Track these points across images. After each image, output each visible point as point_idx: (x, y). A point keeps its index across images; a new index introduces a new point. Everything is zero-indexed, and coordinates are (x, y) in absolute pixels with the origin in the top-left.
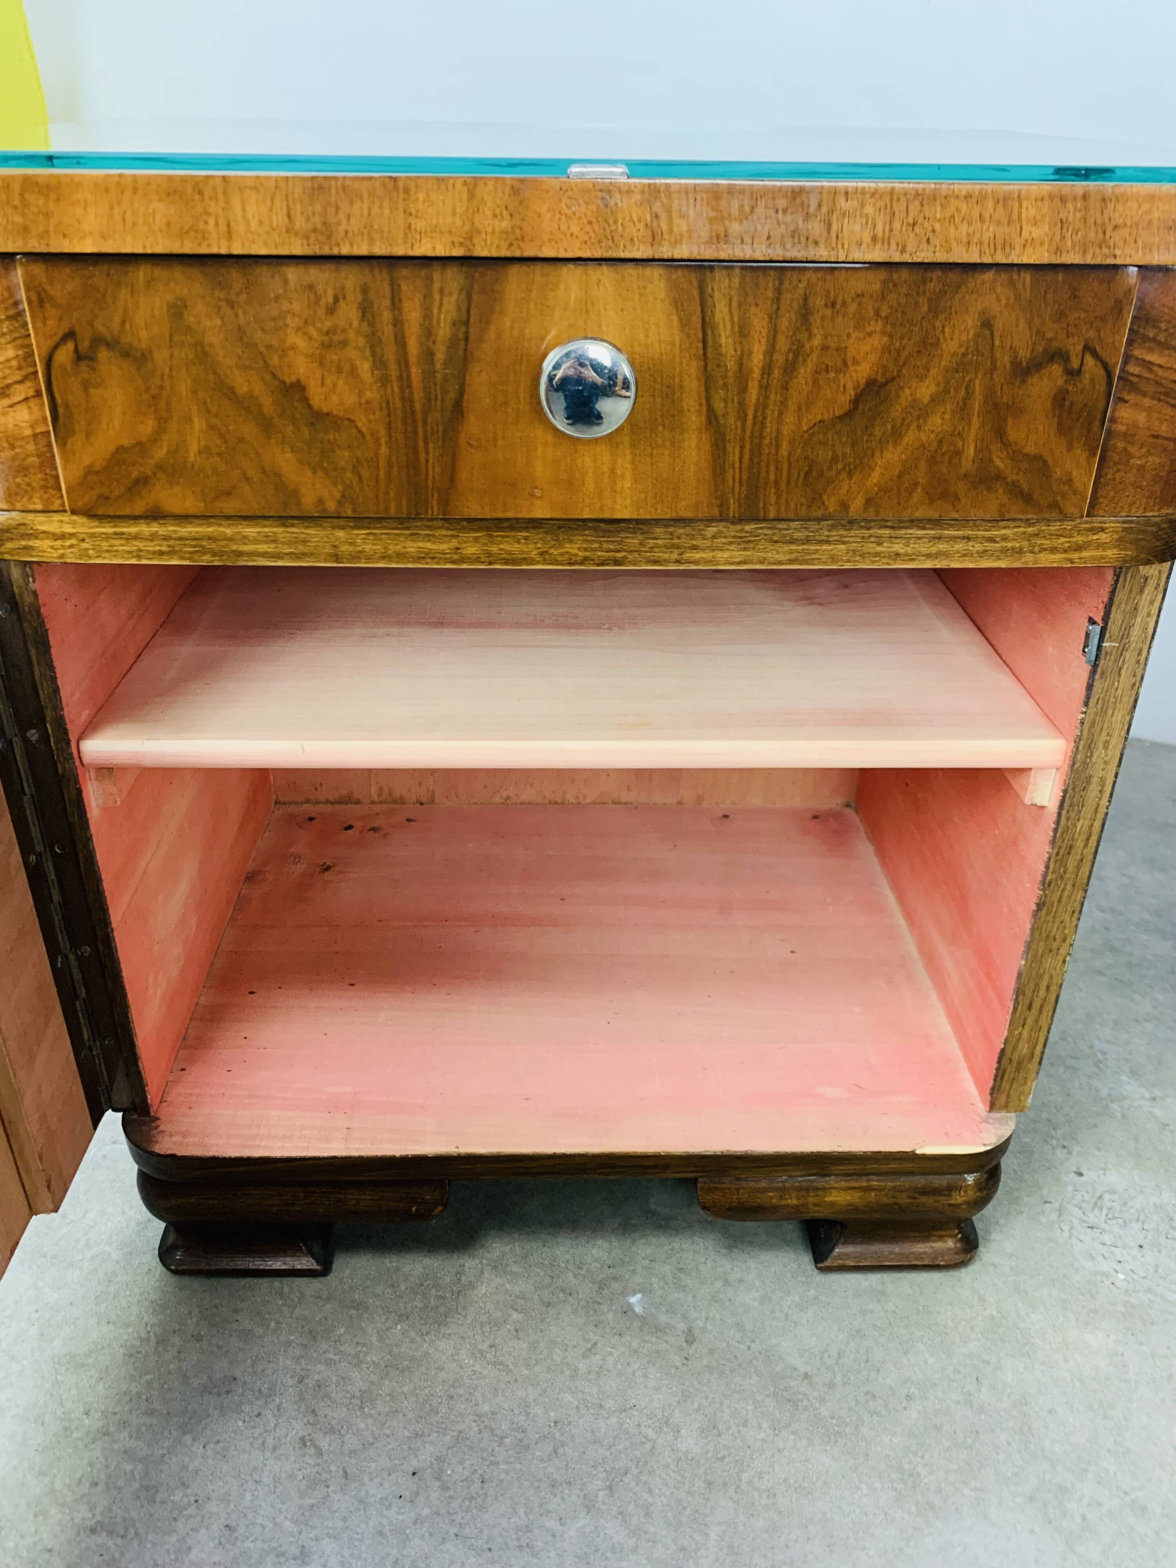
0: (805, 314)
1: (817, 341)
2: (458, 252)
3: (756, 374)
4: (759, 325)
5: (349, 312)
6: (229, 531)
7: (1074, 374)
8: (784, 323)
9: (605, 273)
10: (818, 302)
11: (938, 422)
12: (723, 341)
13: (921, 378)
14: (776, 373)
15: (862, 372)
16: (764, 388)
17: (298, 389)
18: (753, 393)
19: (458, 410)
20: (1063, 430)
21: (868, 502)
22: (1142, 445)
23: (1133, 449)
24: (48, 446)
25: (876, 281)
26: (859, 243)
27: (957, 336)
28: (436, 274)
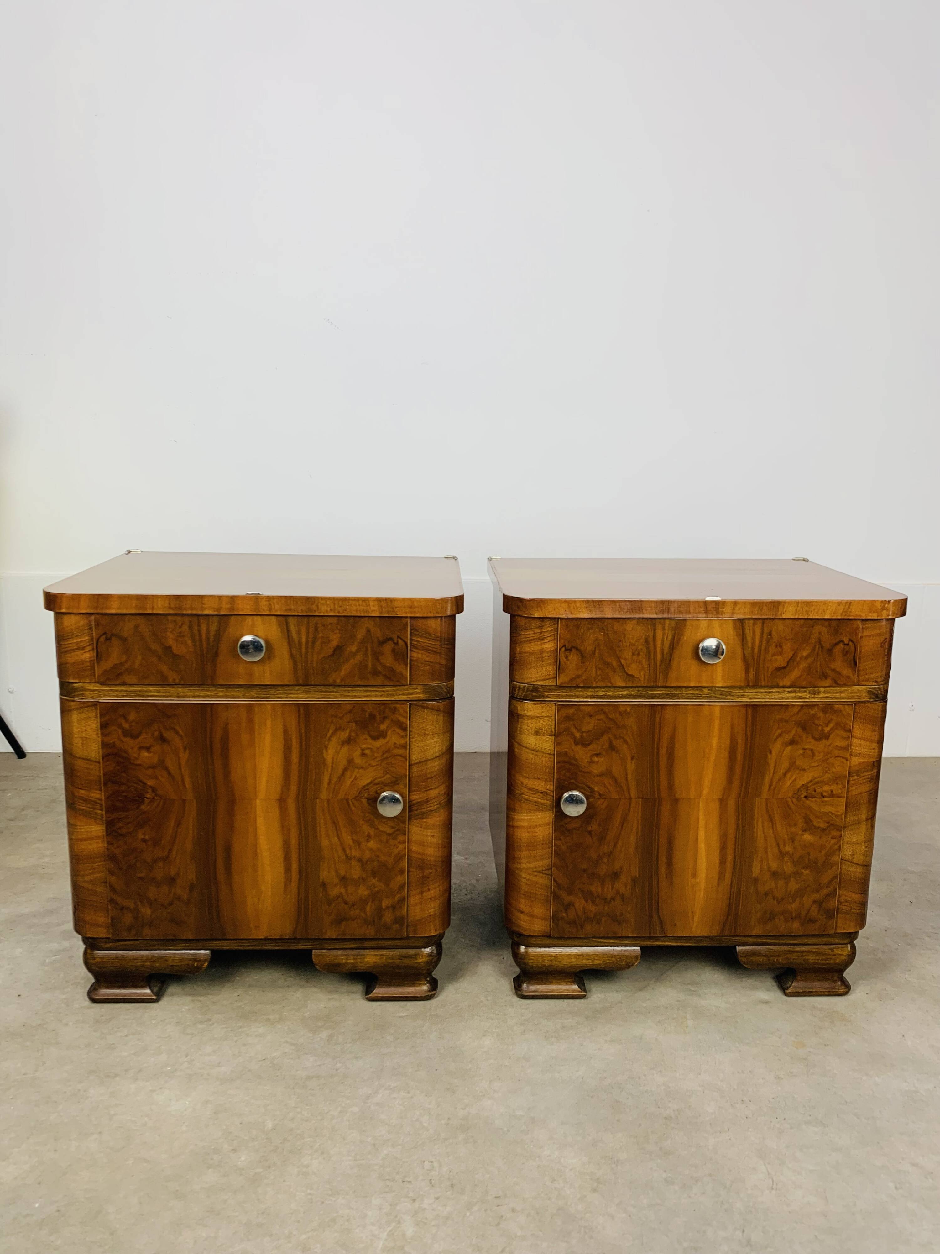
0: (316, 628)
1: (321, 635)
2: (216, 613)
3: (304, 644)
4: (303, 631)
5: (186, 628)
6: (145, 689)
7: (397, 644)
8: (311, 630)
9: (259, 618)
10: (320, 625)
11: (359, 657)
12: (293, 635)
13: (352, 645)
14: (310, 644)
15: (335, 643)
16: (307, 647)
17: (170, 647)
18: (304, 650)
19: (216, 654)
20: (396, 659)
21: (342, 680)
22: (422, 664)
23: (420, 665)
24: (94, 664)
25: (334, 620)
26: (327, 611)
27: (360, 634)
28: (211, 618)
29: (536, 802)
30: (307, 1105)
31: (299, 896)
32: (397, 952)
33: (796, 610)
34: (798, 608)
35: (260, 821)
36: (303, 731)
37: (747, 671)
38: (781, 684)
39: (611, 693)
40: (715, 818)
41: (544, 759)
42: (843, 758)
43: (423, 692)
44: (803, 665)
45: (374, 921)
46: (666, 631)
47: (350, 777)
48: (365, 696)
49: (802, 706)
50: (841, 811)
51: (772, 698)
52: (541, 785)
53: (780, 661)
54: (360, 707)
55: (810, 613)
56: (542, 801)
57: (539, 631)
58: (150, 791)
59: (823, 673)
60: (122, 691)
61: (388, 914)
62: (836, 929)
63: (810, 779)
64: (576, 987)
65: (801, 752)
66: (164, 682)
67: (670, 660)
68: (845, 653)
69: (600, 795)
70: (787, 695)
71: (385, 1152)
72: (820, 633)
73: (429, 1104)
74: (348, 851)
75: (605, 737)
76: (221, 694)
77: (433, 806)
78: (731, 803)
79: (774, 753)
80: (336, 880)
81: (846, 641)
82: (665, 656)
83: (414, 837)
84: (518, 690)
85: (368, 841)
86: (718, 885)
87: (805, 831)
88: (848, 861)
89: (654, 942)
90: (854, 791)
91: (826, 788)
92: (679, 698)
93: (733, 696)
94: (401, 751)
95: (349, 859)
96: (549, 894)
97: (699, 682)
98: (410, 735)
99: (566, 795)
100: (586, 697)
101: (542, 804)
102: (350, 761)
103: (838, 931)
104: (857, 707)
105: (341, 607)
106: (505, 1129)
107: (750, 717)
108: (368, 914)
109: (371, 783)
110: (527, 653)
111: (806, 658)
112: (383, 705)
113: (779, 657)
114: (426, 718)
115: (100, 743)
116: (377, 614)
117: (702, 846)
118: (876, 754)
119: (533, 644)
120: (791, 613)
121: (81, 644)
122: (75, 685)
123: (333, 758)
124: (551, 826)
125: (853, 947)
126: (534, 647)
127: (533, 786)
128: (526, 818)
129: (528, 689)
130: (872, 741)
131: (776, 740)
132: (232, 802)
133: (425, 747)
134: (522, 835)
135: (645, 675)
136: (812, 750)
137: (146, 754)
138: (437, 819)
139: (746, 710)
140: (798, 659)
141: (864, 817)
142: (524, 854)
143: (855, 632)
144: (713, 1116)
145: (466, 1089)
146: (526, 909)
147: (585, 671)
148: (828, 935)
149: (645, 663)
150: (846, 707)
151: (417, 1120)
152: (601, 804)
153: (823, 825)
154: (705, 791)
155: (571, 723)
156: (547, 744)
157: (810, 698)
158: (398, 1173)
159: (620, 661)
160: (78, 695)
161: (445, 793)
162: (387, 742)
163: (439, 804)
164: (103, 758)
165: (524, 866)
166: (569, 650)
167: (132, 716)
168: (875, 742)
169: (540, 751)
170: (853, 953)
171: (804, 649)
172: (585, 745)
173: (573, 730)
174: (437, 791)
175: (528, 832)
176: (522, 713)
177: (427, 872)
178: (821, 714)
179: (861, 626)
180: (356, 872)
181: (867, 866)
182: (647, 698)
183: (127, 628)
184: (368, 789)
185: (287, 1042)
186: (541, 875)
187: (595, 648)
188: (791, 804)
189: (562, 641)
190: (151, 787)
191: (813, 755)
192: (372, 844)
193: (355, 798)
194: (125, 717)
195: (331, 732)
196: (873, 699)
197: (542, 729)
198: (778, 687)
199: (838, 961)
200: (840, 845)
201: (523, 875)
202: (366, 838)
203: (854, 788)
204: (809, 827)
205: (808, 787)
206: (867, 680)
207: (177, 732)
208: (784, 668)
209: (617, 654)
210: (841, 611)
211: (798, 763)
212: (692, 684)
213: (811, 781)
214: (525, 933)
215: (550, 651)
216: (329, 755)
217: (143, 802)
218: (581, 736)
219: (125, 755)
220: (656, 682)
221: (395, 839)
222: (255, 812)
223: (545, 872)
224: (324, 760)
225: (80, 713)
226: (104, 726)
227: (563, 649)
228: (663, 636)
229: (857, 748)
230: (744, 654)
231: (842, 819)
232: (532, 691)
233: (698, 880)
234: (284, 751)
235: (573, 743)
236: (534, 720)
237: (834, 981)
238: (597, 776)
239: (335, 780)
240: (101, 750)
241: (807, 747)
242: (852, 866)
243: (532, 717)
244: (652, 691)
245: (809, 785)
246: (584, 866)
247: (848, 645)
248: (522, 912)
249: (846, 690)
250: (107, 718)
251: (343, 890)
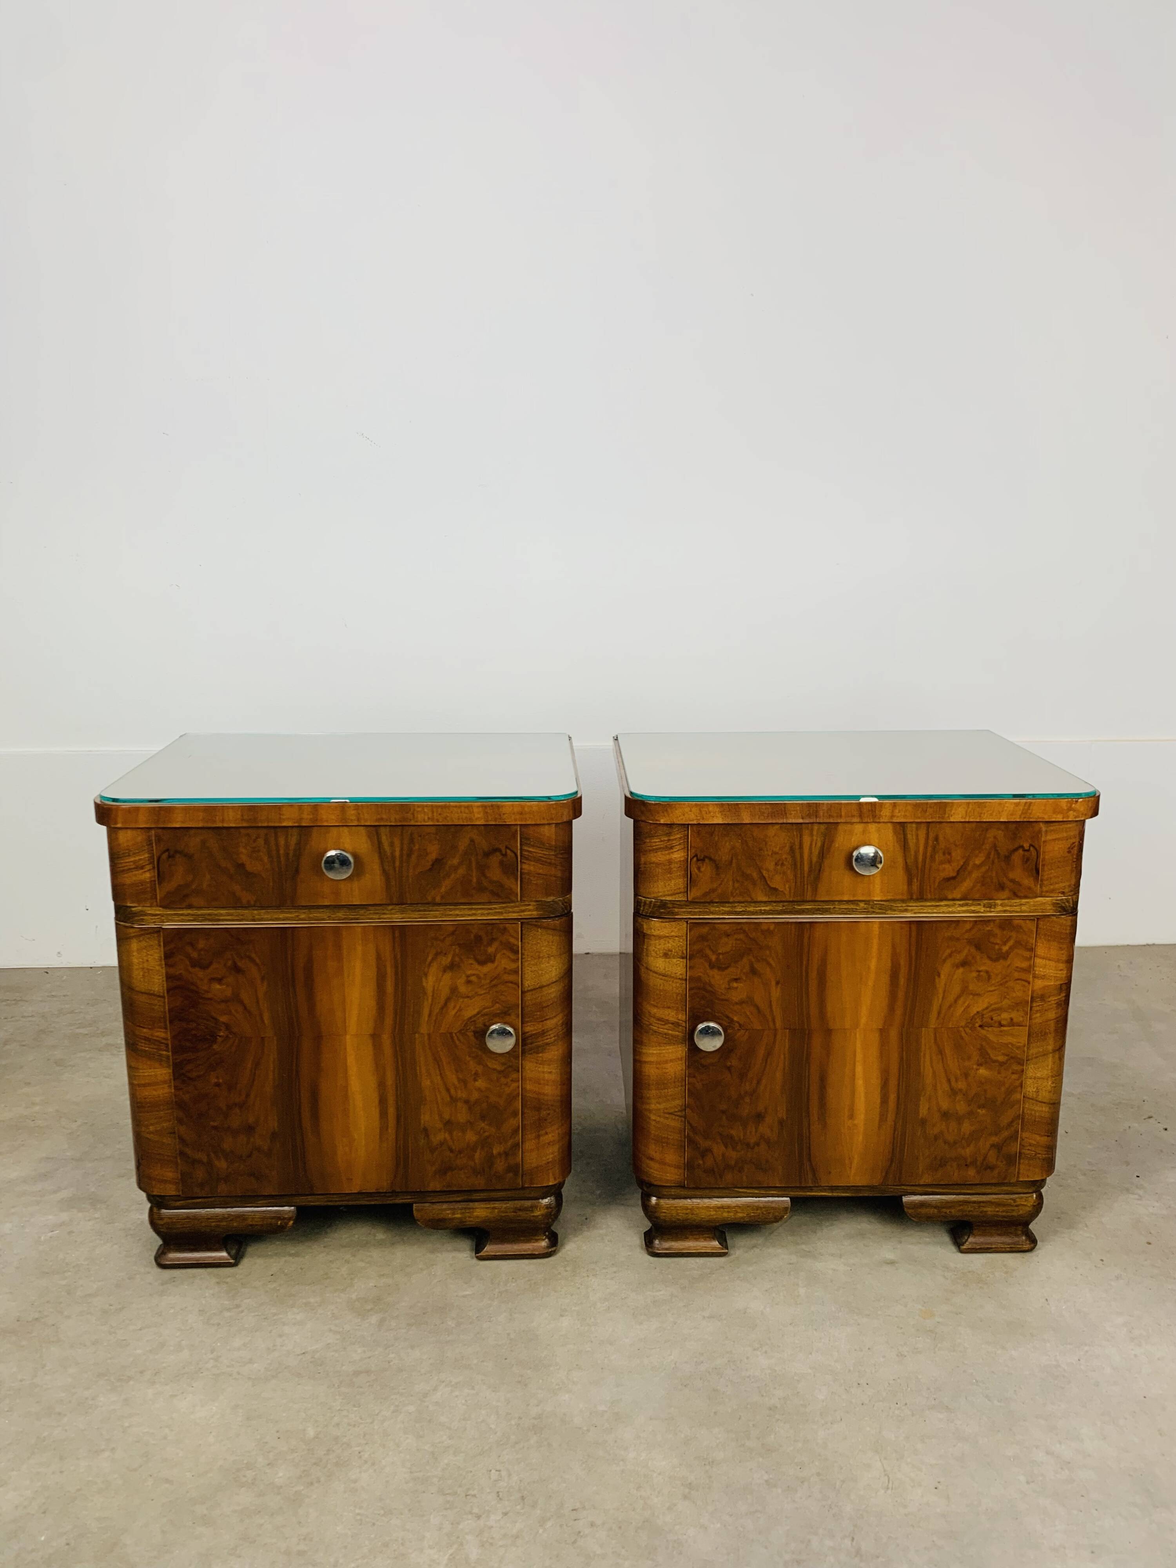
0: (411, 840)
1: (417, 847)
2: (296, 824)
3: (398, 857)
4: (397, 843)
5: (261, 841)
6: (215, 913)
7: (505, 855)
8: (405, 842)
9: (346, 829)
10: (415, 837)
11: (461, 871)
12: (386, 847)
13: (454, 858)
14: (405, 857)
15: (433, 856)
16: (401, 862)
17: (242, 866)
18: (397, 864)
19: (297, 871)
20: (504, 873)
21: (442, 897)
22: (534, 877)
23: (532, 878)
24: (155, 884)
25: (433, 830)
26: (424, 820)
27: (463, 844)
28: (290, 830)
29: (665, 1034)
31: (397, 1143)
32: (510, 1204)
33: (966, 812)
34: (970, 809)
35: (351, 1060)
36: (399, 957)
37: (910, 883)
38: (950, 897)
39: (751, 909)
40: (874, 1051)
41: (674, 985)
42: (1024, 980)
43: (537, 909)
44: (975, 875)
45: (484, 1170)
46: (815, 838)
47: (454, 1007)
48: (469, 915)
49: (976, 922)
50: (1023, 1042)
51: (940, 913)
52: (671, 1015)
53: (949, 870)
54: (463, 928)
55: (982, 815)
56: (673, 1033)
57: (666, 839)
58: (223, 1028)
59: (1000, 884)
60: (188, 915)
61: (501, 1162)
62: (1018, 1177)
63: (985, 1006)
64: (716, 1243)
65: (975, 974)
66: (236, 904)
67: (820, 871)
68: (1026, 860)
69: (740, 1025)
70: (959, 909)
72: (995, 837)
74: (452, 1091)
75: (745, 960)
76: (303, 916)
77: (551, 1037)
78: (894, 1034)
79: (942, 976)
80: (439, 1125)
81: (1026, 846)
82: (813, 866)
83: (529, 1074)
84: (644, 905)
85: (475, 1080)
86: (880, 1127)
87: (980, 1065)
88: (1032, 1099)
89: (806, 1192)
90: (1038, 1018)
91: (1005, 1016)
92: (831, 914)
93: (895, 910)
94: (511, 978)
95: (454, 1100)
96: (683, 1139)
97: (854, 896)
98: (522, 958)
99: (701, 1026)
100: (723, 914)
101: (672, 1036)
102: (454, 990)
103: (1021, 1179)
104: (1041, 923)
105: (440, 814)
107: (914, 934)
108: (477, 1161)
109: (478, 1013)
110: (653, 863)
111: (979, 867)
112: (490, 925)
113: (947, 866)
114: (540, 939)
115: (164, 974)
116: (482, 822)
117: (860, 1082)
118: (1064, 976)
119: (659, 853)
120: (960, 816)
121: (141, 862)
122: (133, 909)
123: (434, 987)
124: (684, 1061)
125: (1040, 1197)
126: (660, 857)
127: (663, 1016)
128: (655, 1052)
129: (654, 905)
130: (1058, 961)
131: (944, 961)
132: (318, 1039)
133: (540, 972)
134: (651, 1071)
135: (790, 888)
136: (987, 972)
137: (218, 987)
138: (555, 1053)
139: (910, 928)
140: (969, 868)
141: (1050, 1048)
142: (653, 1093)
143: (1037, 835)
146: (657, 1156)
147: (721, 884)
148: (1010, 1184)
149: (790, 875)
150: (1028, 921)
152: (741, 1036)
153: (1001, 1058)
154: (863, 1020)
155: (706, 944)
156: (677, 967)
157: (985, 912)
159: (761, 872)
160: (138, 921)
161: (563, 1024)
162: (496, 968)
163: (557, 1035)
164: (168, 992)
165: (653, 1106)
166: (701, 860)
167: (201, 944)
168: (1062, 963)
169: (671, 977)
170: (1038, 1204)
171: (977, 856)
172: (721, 969)
173: (708, 952)
174: (555, 1021)
175: (657, 1068)
176: (649, 932)
177: (544, 1113)
178: (997, 931)
179: (1044, 829)
180: (462, 1116)
181: (1055, 1105)
182: (795, 914)
183: (193, 843)
184: (474, 1021)
186: (674, 1117)
187: (732, 858)
188: (963, 1034)
189: (693, 851)
190: (224, 1023)
191: (989, 977)
192: (480, 1083)
193: (460, 1031)
194: (191, 944)
195: (430, 958)
196: (1060, 912)
197: (672, 951)
198: (946, 899)
199: (1021, 1212)
200: (1022, 1082)
201: (653, 1117)
202: (473, 1077)
203: (1038, 1015)
204: (985, 1060)
205: (983, 1015)
206: (1052, 891)
207: (252, 960)
208: (954, 878)
209: (757, 865)
210: (1020, 812)
211: (971, 987)
212: (846, 898)
213: (987, 1008)
214: (655, 1183)
215: (680, 861)
216: (429, 983)
217: (215, 1041)
218: (718, 959)
219: (195, 988)
220: (803, 895)
221: (505, 1077)
222: (345, 1049)
223: (679, 1113)
224: (423, 988)
225: (140, 941)
226: (168, 956)
227: (695, 859)
228: (811, 843)
229: (1041, 969)
230: (906, 862)
231: (1024, 1051)
232: (660, 907)
233: (856, 1122)
234: (378, 980)
235: (707, 967)
236: (662, 941)
237: (1017, 1235)
238: (737, 1003)
239: (436, 1010)
240: (165, 983)
241: (981, 969)
242: (1037, 1105)
243: (660, 937)
244: (799, 905)
245: (985, 1012)
246: (724, 1107)
247: (1028, 851)
248: (652, 1159)
249: (1028, 902)
250: (172, 946)
251: (447, 1135)
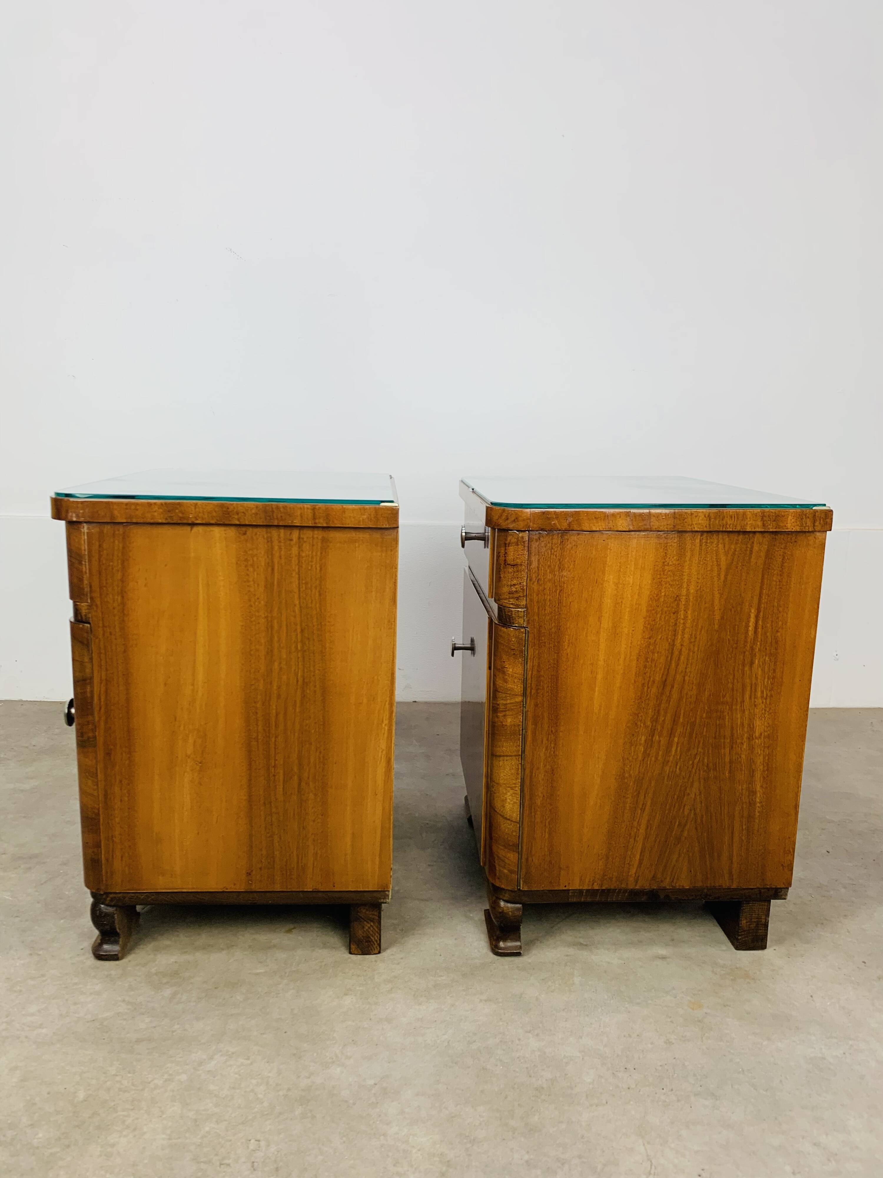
30: (129, 1073)
71: (207, 1129)
73: (270, 1072)
106: (351, 1102)
144: (591, 1086)
145: (315, 1054)
151: (252, 1091)
158: (216, 1155)
185: (124, 1001)
